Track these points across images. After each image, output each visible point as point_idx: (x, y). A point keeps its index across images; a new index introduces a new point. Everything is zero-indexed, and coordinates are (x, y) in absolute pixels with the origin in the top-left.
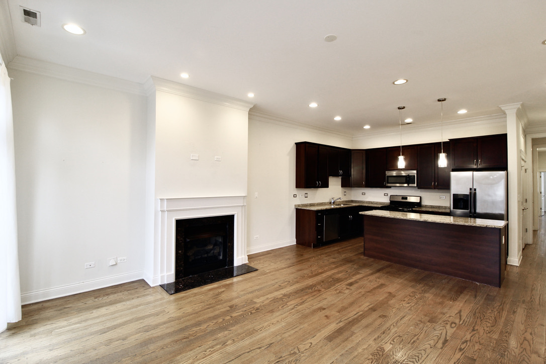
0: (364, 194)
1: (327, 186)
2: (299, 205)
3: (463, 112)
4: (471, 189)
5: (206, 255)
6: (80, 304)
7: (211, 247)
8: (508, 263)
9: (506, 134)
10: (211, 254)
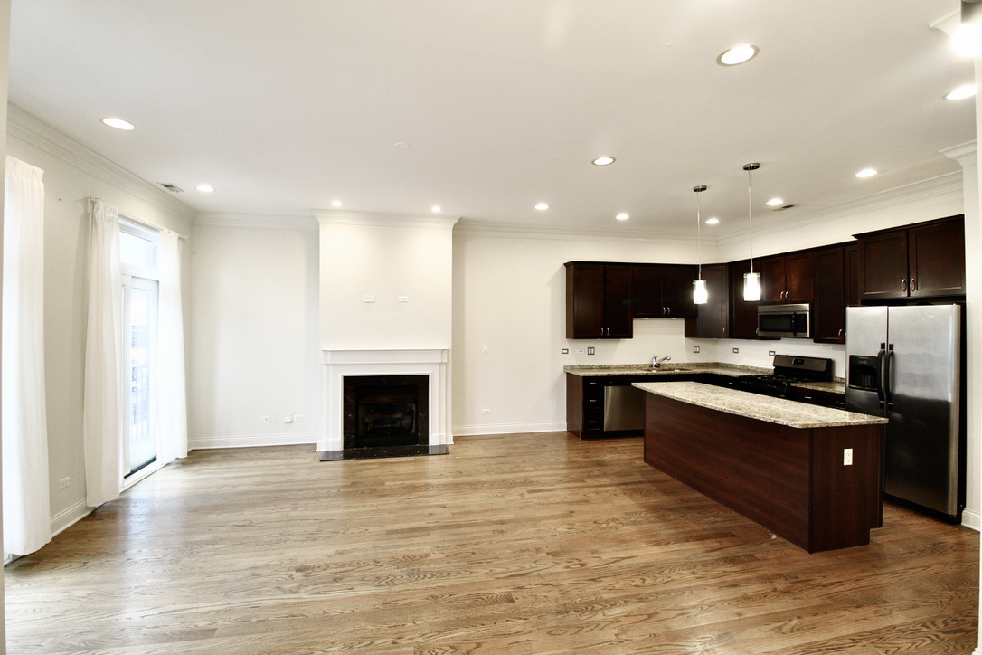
0: (736, 351)
1: (630, 336)
2: (572, 368)
3: (867, 173)
4: (883, 346)
5: (389, 426)
6: (244, 455)
7: (399, 416)
8: (963, 524)
9: (963, 215)
10: (397, 425)
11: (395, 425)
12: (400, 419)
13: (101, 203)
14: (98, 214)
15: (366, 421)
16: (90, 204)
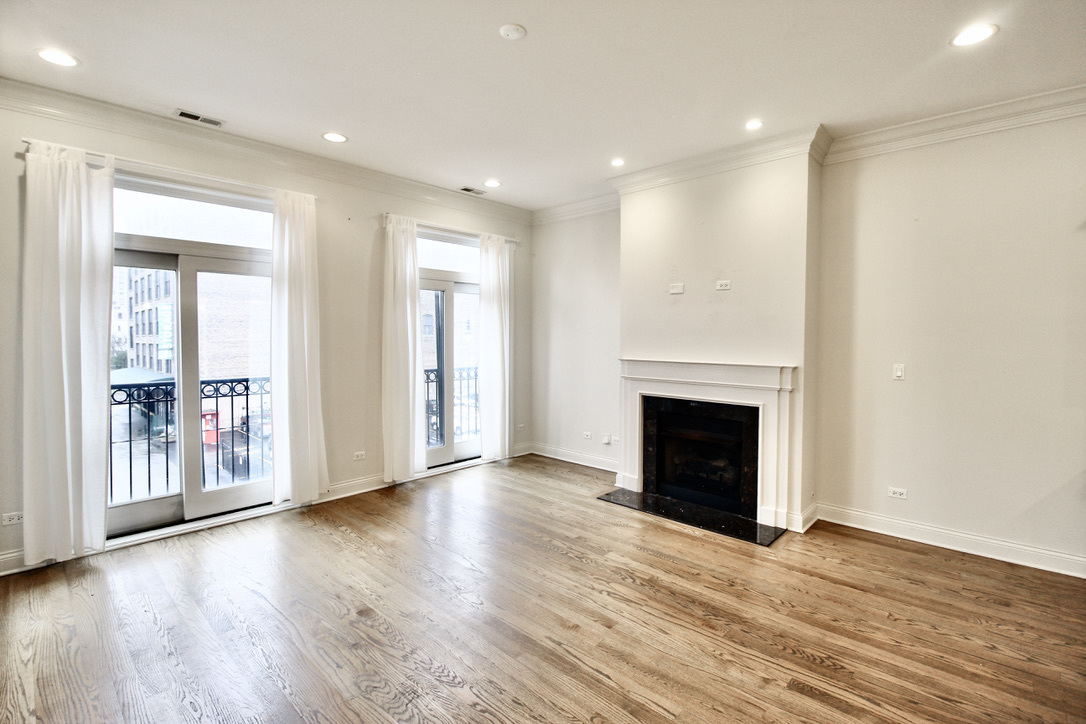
5: (706, 476)
7: (721, 464)
10: (716, 477)
11: (714, 477)
12: (719, 469)
13: (393, 217)
14: (390, 228)
15: (676, 461)
16: (383, 219)
